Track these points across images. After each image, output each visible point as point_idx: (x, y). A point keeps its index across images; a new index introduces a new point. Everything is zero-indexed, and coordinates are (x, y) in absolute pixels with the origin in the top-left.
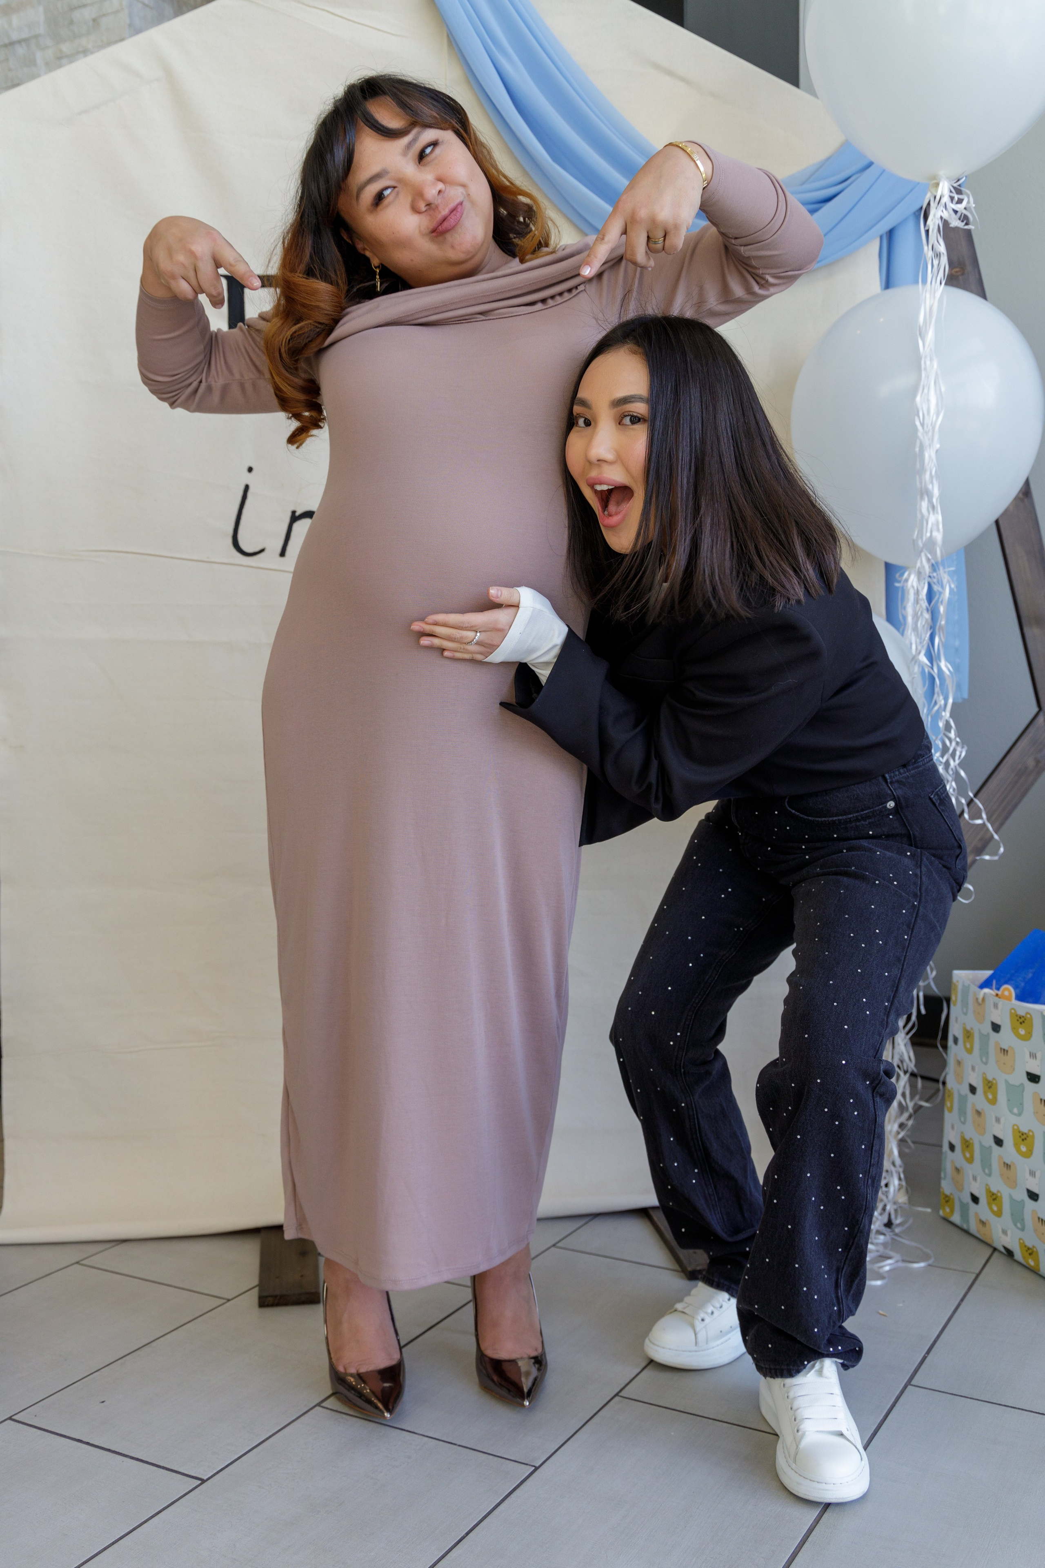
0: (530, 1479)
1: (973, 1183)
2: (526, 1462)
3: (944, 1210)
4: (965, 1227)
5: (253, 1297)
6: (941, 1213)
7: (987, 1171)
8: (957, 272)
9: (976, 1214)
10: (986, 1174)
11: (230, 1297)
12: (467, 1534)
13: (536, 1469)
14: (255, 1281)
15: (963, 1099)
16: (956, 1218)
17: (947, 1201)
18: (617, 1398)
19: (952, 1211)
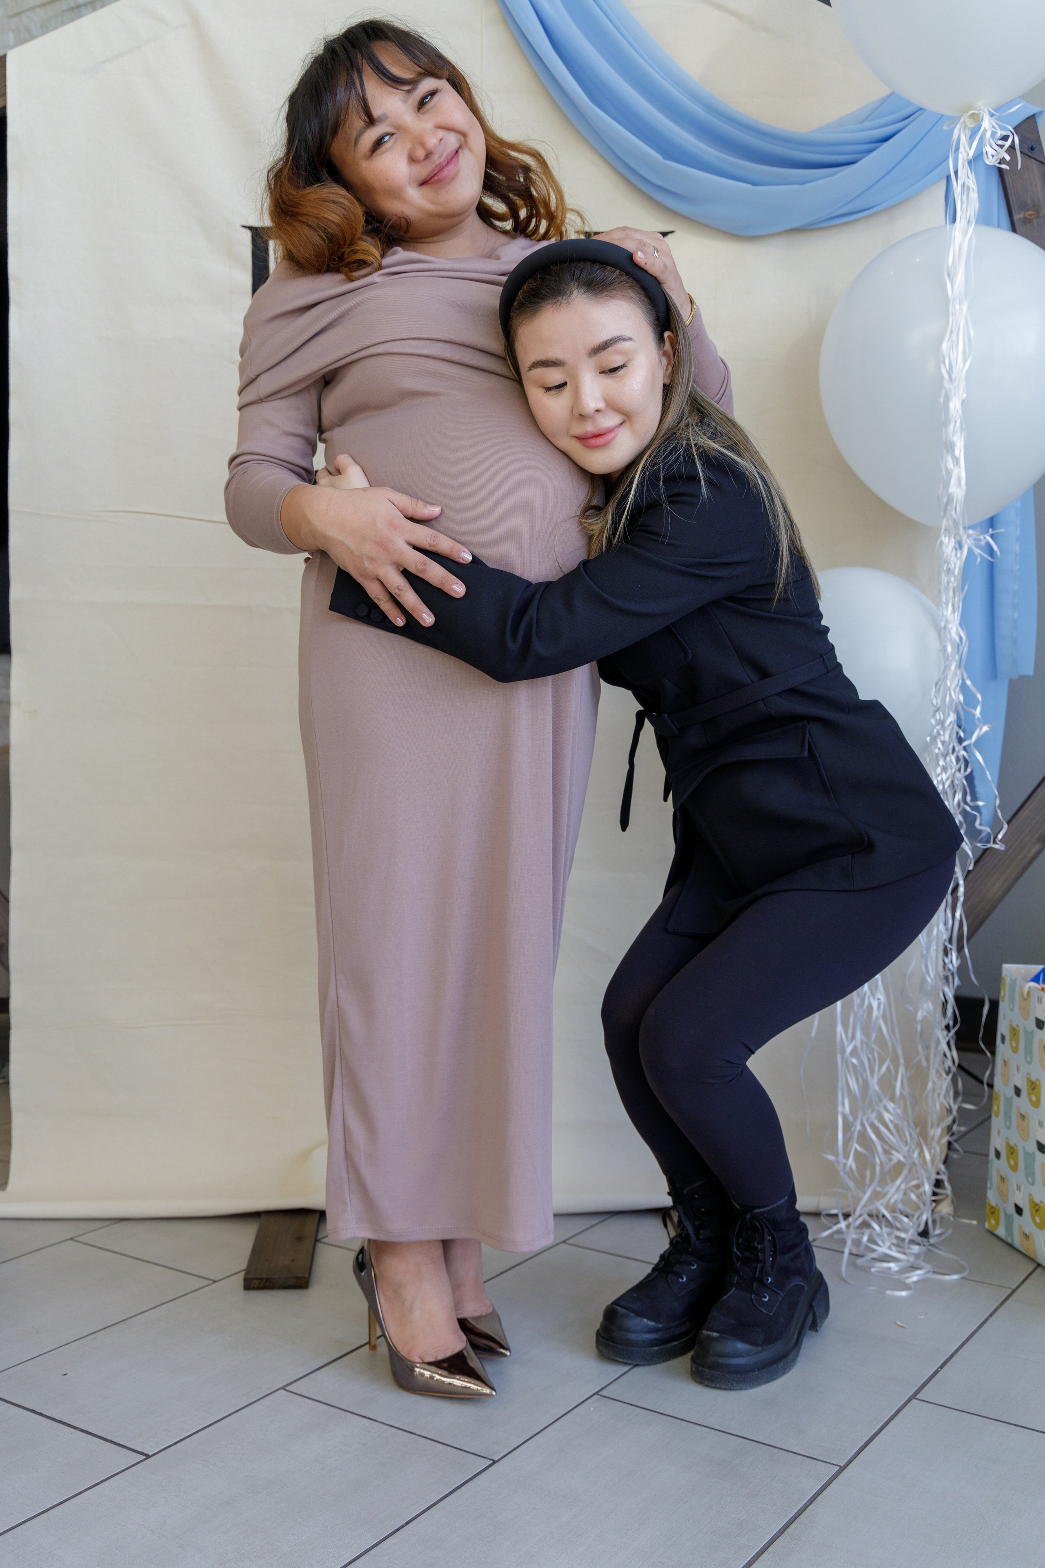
0: (486, 1472)
1: (1017, 1192)
2: (485, 1456)
3: (990, 1222)
4: (1009, 1240)
5: (239, 1280)
6: (987, 1225)
7: (1030, 1180)
8: (1031, 215)
9: (1020, 1227)
10: (1029, 1183)
11: (217, 1279)
12: (407, 1523)
13: (494, 1462)
14: (244, 1266)
15: (1009, 1101)
16: (1001, 1231)
17: (993, 1213)
18: (596, 1397)
19: (997, 1224)
